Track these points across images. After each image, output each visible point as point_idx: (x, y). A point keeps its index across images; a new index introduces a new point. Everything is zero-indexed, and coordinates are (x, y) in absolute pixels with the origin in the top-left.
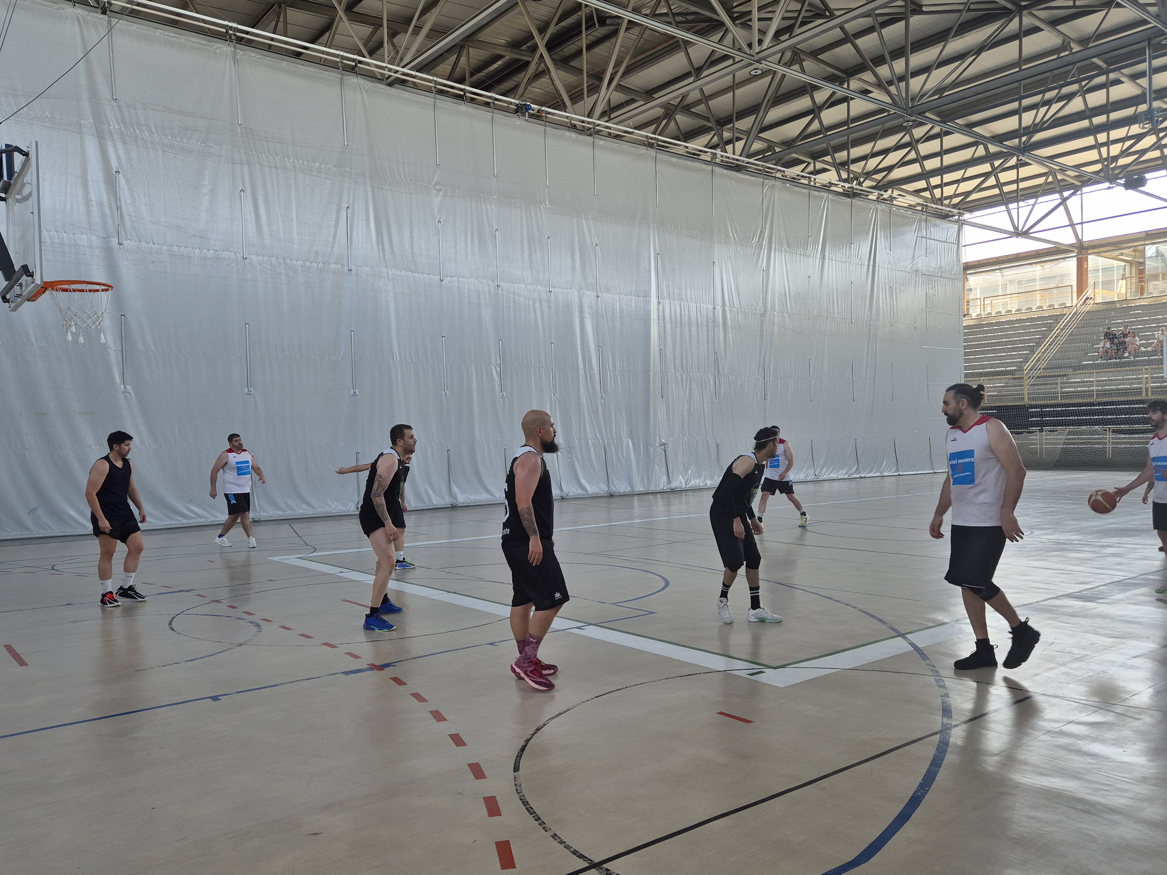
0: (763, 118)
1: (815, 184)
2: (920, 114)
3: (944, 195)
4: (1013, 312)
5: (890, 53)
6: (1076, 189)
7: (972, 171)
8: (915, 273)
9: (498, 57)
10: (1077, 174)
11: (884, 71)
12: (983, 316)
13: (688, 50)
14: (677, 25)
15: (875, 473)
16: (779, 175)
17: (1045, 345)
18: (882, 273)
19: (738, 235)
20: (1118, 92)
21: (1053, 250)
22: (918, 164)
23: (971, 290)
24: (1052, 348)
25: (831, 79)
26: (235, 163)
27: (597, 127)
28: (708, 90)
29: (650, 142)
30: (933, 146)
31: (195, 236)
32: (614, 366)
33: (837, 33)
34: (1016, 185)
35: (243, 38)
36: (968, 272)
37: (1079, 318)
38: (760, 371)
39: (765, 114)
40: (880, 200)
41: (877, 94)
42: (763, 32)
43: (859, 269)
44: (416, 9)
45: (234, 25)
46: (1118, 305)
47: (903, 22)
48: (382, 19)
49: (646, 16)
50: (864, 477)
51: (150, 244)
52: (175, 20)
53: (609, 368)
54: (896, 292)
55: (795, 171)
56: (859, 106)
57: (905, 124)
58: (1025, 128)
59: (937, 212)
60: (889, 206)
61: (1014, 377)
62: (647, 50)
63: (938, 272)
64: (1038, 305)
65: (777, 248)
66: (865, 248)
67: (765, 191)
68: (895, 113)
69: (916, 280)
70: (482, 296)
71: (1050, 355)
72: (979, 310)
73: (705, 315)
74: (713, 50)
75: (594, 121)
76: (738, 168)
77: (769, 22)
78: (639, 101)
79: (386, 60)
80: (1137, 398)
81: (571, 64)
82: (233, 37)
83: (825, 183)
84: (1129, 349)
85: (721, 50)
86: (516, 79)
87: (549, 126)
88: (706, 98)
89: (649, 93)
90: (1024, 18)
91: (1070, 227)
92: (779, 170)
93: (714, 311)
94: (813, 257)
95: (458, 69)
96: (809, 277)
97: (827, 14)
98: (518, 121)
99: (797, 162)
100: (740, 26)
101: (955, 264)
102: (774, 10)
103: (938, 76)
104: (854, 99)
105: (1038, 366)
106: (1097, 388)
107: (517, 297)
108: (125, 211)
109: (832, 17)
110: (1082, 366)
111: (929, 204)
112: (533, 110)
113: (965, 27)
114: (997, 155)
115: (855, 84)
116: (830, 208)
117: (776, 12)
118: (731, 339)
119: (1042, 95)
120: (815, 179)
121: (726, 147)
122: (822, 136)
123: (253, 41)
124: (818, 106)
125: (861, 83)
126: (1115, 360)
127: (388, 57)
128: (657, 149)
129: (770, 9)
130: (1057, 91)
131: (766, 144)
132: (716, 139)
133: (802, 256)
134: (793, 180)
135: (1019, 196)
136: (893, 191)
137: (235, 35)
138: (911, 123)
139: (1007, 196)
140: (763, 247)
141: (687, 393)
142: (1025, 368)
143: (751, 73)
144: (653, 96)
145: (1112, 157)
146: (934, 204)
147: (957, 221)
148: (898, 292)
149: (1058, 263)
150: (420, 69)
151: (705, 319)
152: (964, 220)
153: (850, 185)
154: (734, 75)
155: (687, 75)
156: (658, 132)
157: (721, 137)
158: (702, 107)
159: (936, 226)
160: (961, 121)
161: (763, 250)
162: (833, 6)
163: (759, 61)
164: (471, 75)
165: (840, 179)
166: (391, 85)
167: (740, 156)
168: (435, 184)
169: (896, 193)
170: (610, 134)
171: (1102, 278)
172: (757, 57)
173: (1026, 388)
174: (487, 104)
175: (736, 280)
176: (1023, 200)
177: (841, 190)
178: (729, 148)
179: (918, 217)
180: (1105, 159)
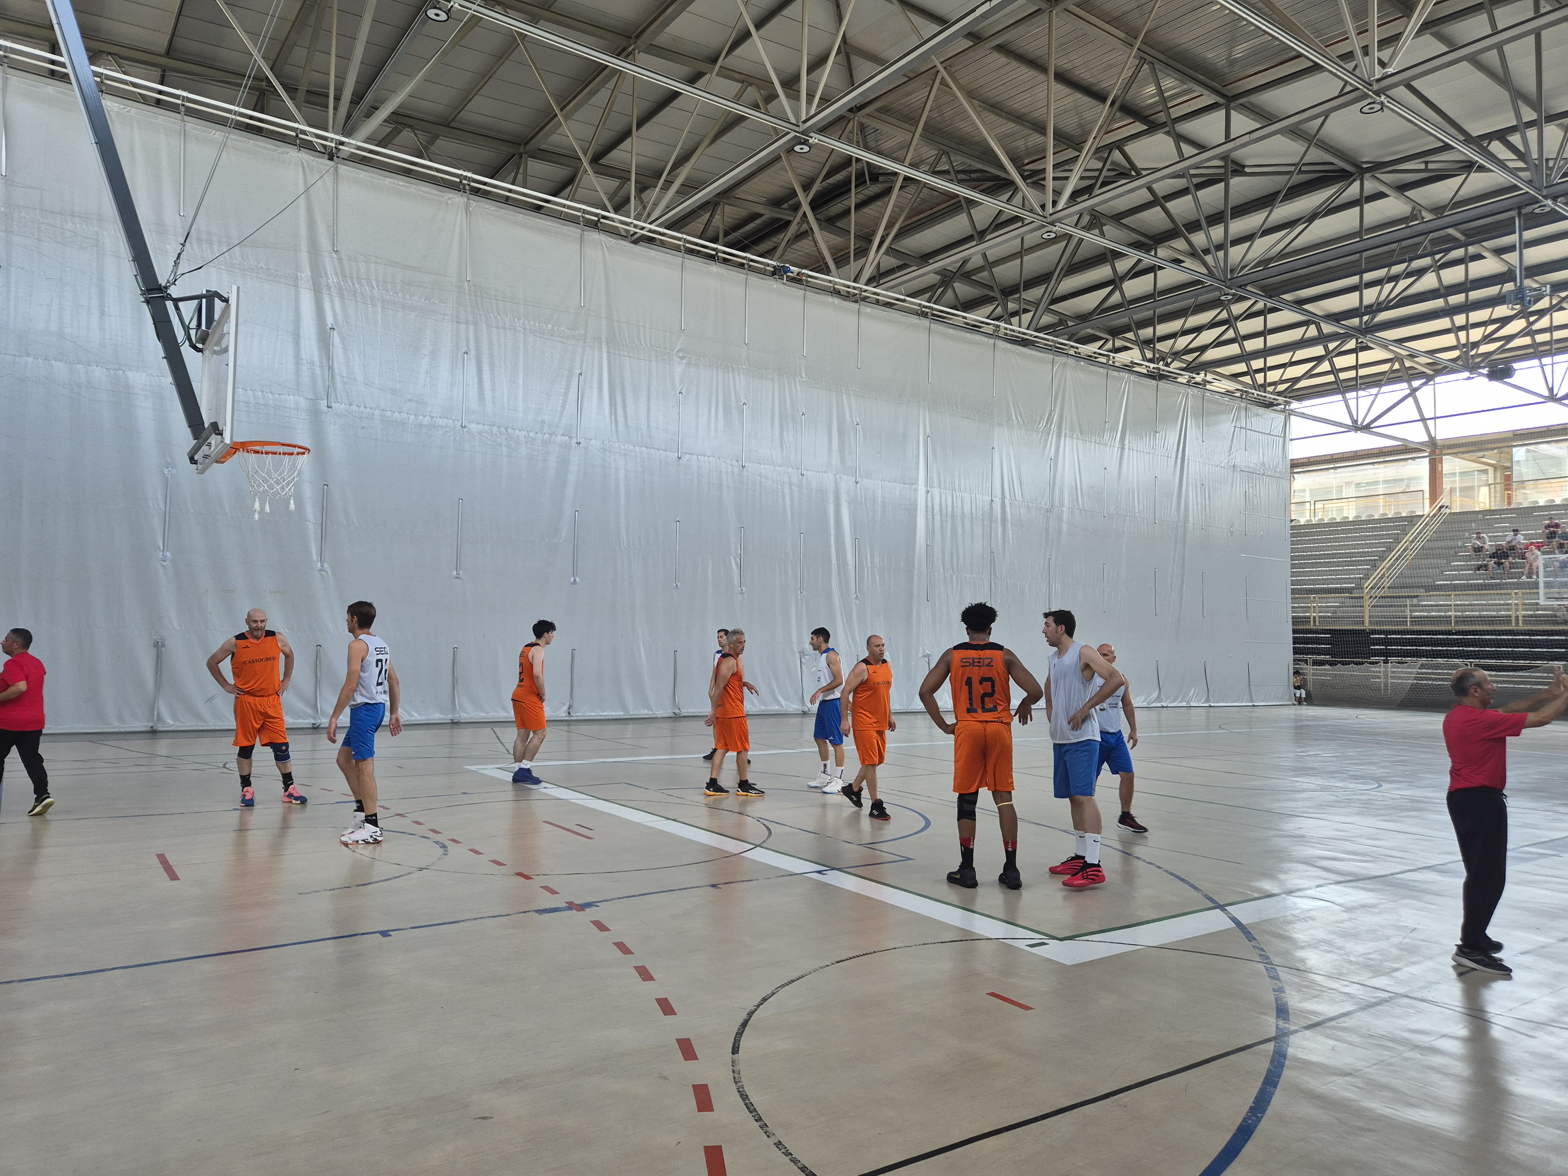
0: (1054, 289)
1: (1114, 362)
2: (1240, 287)
3: (1268, 381)
4: (1351, 520)
5: (1206, 218)
6: (1429, 378)
7: (1301, 354)
8: (1232, 468)
9: (756, 216)
10: (1431, 361)
11: (1198, 238)
12: (1314, 523)
13: (971, 211)
14: (960, 182)
15: (1180, 702)
16: (1072, 352)
17: (1390, 560)
18: (1193, 468)
19: (1022, 418)
20: (1478, 269)
21: (1401, 448)
22: (1237, 344)
23: (1298, 491)
24: (1399, 564)
25: (1136, 245)
26: (460, 323)
27: (864, 293)
28: (992, 255)
29: (926, 312)
30: (1256, 324)
31: (410, 400)
32: (872, 562)
33: (1144, 196)
34: (1355, 371)
35: (480, 189)
36: (1295, 471)
37: (1433, 529)
38: (1044, 576)
39: (1058, 283)
40: (1191, 383)
41: (1188, 263)
42: (1057, 193)
43: (1165, 462)
44: (668, 162)
45: (469, 174)
46: (1480, 515)
47: (1222, 184)
48: (630, 172)
49: (926, 172)
50: (1167, 707)
51: (362, 408)
52: (408, 169)
53: (866, 565)
54: (1208, 490)
55: (1091, 348)
56: (1169, 276)
57: (1222, 298)
58: (1367, 306)
59: (1260, 400)
60: (1202, 390)
61: (1351, 596)
62: (925, 211)
63: (1260, 469)
64: (1381, 513)
65: (1068, 434)
66: (1172, 437)
67: (1055, 370)
68: (1211, 285)
69: (1233, 478)
70: (724, 478)
71: (1396, 573)
72: (1308, 515)
73: (981, 508)
74: (1001, 211)
75: (861, 286)
76: (1024, 343)
77: (1064, 182)
78: (911, 266)
79: (633, 214)
80: (1506, 628)
81: (838, 224)
82: (467, 187)
83: (1127, 362)
85: (1011, 210)
86: (775, 239)
87: (810, 291)
88: (989, 265)
89: (925, 258)
90: (1365, 182)
91: (1420, 422)
92: (1072, 347)
93: (991, 505)
94: (1110, 445)
95: (711, 227)
96: (1105, 469)
97: (1133, 173)
98: (774, 284)
99: (1093, 338)
100: (1032, 185)
101: (1281, 460)
102: (1071, 168)
103: (1261, 246)
104: (1163, 268)
105: (1383, 584)
106: (1455, 614)
107: (763, 480)
108: (337, 371)
109: (1138, 176)
110: (1435, 586)
111: (1250, 390)
112: (792, 272)
113: (1295, 191)
114: (1333, 337)
115: (1163, 252)
116: (1131, 391)
117: (1073, 171)
118: (1010, 536)
119: (1387, 269)
121: (1011, 319)
122: (1124, 309)
123: (490, 192)
124: (1119, 276)
125: (1171, 251)
127: (635, 212)
128: (932, 319)
129: (1067, 167)
130: (1405, 265)
131: (1058, 318)
133: (1097, 445)
134: (1090, 359)
135: (1357, 384)
136: (1206, 375)
137: (469, 185)
138: (1229, 297)
139: (1344, 384)
140: (1052, 431)
141: (957, 596)
142: (1366, 585)
143: (1043, 236)
144: (929, 261)
145: (1472, 343)
146: (1256, 390)
147: (1283, 411)
148: (1211, 490)
149: (1406, 464)
150: (670, 225)
151: (981, 512)
152: (1292, 410)
153: (1155, 366)
154: (1022, 239)
155: (968, 239)
156: (934, 300)
157: (1005, 307)
158: (985, 274)
159: (1258, 415)
160: (1287, 297)
161: (1051, 436)
162: (1139, 165)
163: (1052, 224)
164: (726, 234)
165: (1144, 358)
166: (635, 242)
167: (1028, 329)
168: (678, 351)
169: (1209, 377)
170: (878, 300)
171: (1459, 483)
172: (1050, 219)
173: (1367, 610)
174: (742, 265)
175: (1019, 469)
176: (1364, 389)
177: (1145, 371)
178: (1015, 320)
179: (1236, 404)
180: (1464, 345)
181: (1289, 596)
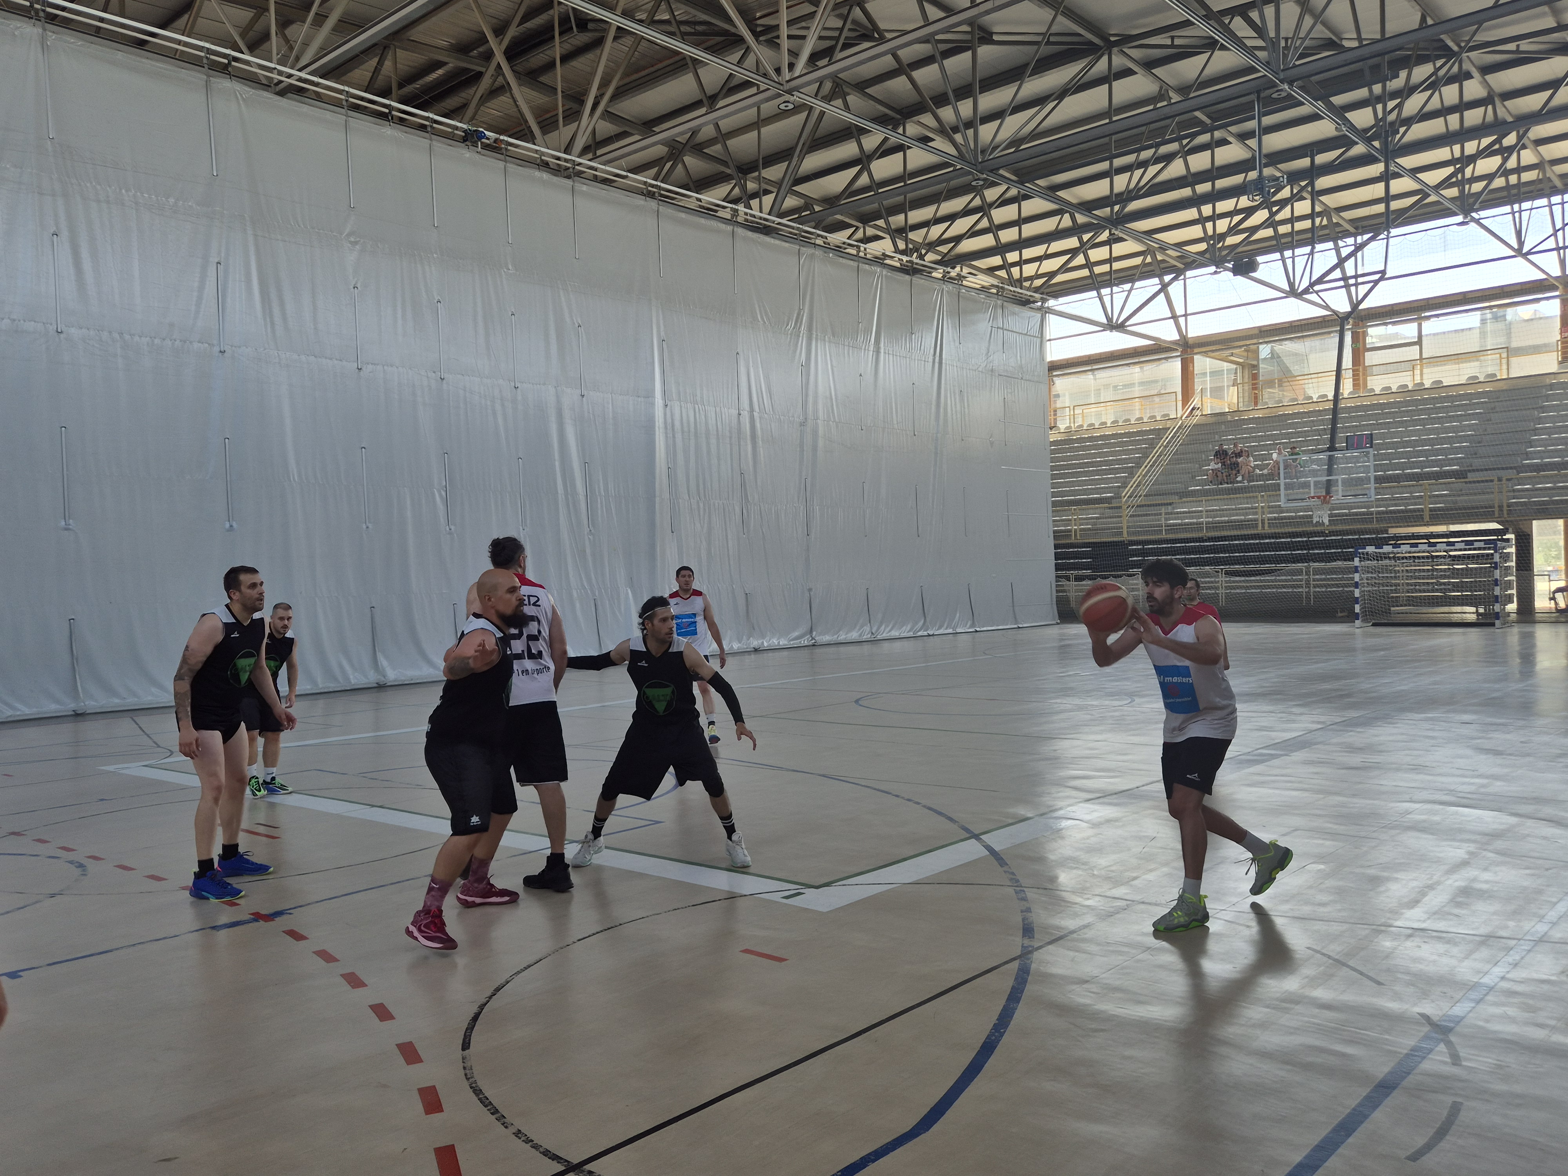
0: (797, 166)
1: (865, 255)
2: (991, 171)
3: (1024, 275)
4: (1109, 425)
5: (954, 91)
6: (1179, 273)
7: (1056, 246)
8: (990, 373)
9: (438, 65)
10: (1179, 254)
11: (947, 113)
12: (1073, 429)
13: (698, 71)
14: (684, 37)
15: (946, 629)
16: (819, 241)
17: (1146, 467)
18: (950, 374)
19: (768, 318)
20: (1223, 155)
21: (1154, 347)
22: (992, 234)
23: (1058, 396)
24: (1154, 470)
25: (881, 120)
26: (43, 194)
27: (577, 167)
28: (726, 125)
29: (650, 191)
30: (1010, 213)
32: (607, 490)
33: (888, 62)
34: (1109, 265)
35: (57, 16)
36: (1054, 374)
37: (1185, 432)
38: (801, 498)
39: (799, 161)
40: (946, 279)
41: (940, 143)
42: (794, 54)
43: (923, 366)
46: (1229, 417)
47: (970, 53)
48: (268, 0)
49: (640, 22)
50: (933, 635)
53: (599, 492)
54: (968, 397)
55: (839, 237)
56: (918, 157)
57: (974, 183)
58: (1117, 195)
59: (1016, 296)
60: (957, 286)
61: (1110, 506)
62: (644, 68)
63: (1018, 372)
64: (1137, 417)
65: (819, 337)
66: (929, 340)
67: (801, 262)
68: (962, 168)
69: (991, 383)
70: (419, 393)
71: (1152, 479)
72: (1068, 421)
73: (727, 421)
74: (731, 74)
75: (573, 158)
76: (766, 230)
77: (802, 41)
78: (634, 135)
79: (275, 57)
80: (1253, 532)
81: (542, 79)
82: (41, 14)
83: (879, 254)
84: (1242, 472)
85: (742, 75)
86: (463, 95)
87: (510, 162)
88: (723, 136)
89: (649, 125)
90: (1114, 57)
91: (1172, 320)
92: (819, 235)
93: (739, 418)
94: (865, 349)
95: (380, 77)
96: (861, 375)
97: (876, 35)
98: (466, 153)
99: (841, 226)
100: (765, 44)
101: (1038, 363)
102: (808, 25)
103: (1013, 124)
104: (912, 147)
105: (1139, 492)
106: (1207, 520)
107: (468, 395)
109: (882, 40)
110: (1189, 492)
111: (1006, 287)
112: (488, 139)
113: (1046, 65)
114: (1086, 228)
115: (912, 129)
116: (884, 287)
117: (811, 29)
118: (760, 454)
119: (1137, 154)
120: (865, 249)
121: (751, 202)
122: (873, 193)
124: (867, 154)
125: (920, 128)
126: (1226, 485)
127: (278, 54)
128: (660, 200)
129: (803, 24)
130: (1154, 150)
131: (803, 201)
132: (737, 190)
133: (851, 348)
134: (838, 249)
135: (1112, 279)
136: (961, 268)
138: (981, 183)
139: (1099, 280)
140: (801, 335)
141: (706, 525)
142: (1124, 494)
143: (780, 107)
144: (654, 129)
145: (1218, 234)
146: (1012, 286)
147: (1040, 309)
148: (970, 397)
149: (1160, 365)
150: (326, 73)
151: (728, 428)
152: (1048, 308)
153: (908, 259)
154: (759, 108)
155: (696, 105)
156: (661, 177)
157: (744, 188)
158: (718, 147)
159: (1014, 314)
160: (1042, 182)
161: (801, 338)
162: (882, 26)
163: (790, 92)
164: (401, 86)
165: (897, 250)
166: (282, 93)
167: (769, 214)
168: (349, 235)
169: (966, 270)
170: (596, 176)
171: (1210, 383)
172: (787, 87)
173: (1125, 520)
174: (423, 127)
175: (767, 378)
176: (1117, 285)
177: (898, 265)
178: (755, 203)
179: (993, 302)
180: (1211, 236)
181: (1050, 509)
